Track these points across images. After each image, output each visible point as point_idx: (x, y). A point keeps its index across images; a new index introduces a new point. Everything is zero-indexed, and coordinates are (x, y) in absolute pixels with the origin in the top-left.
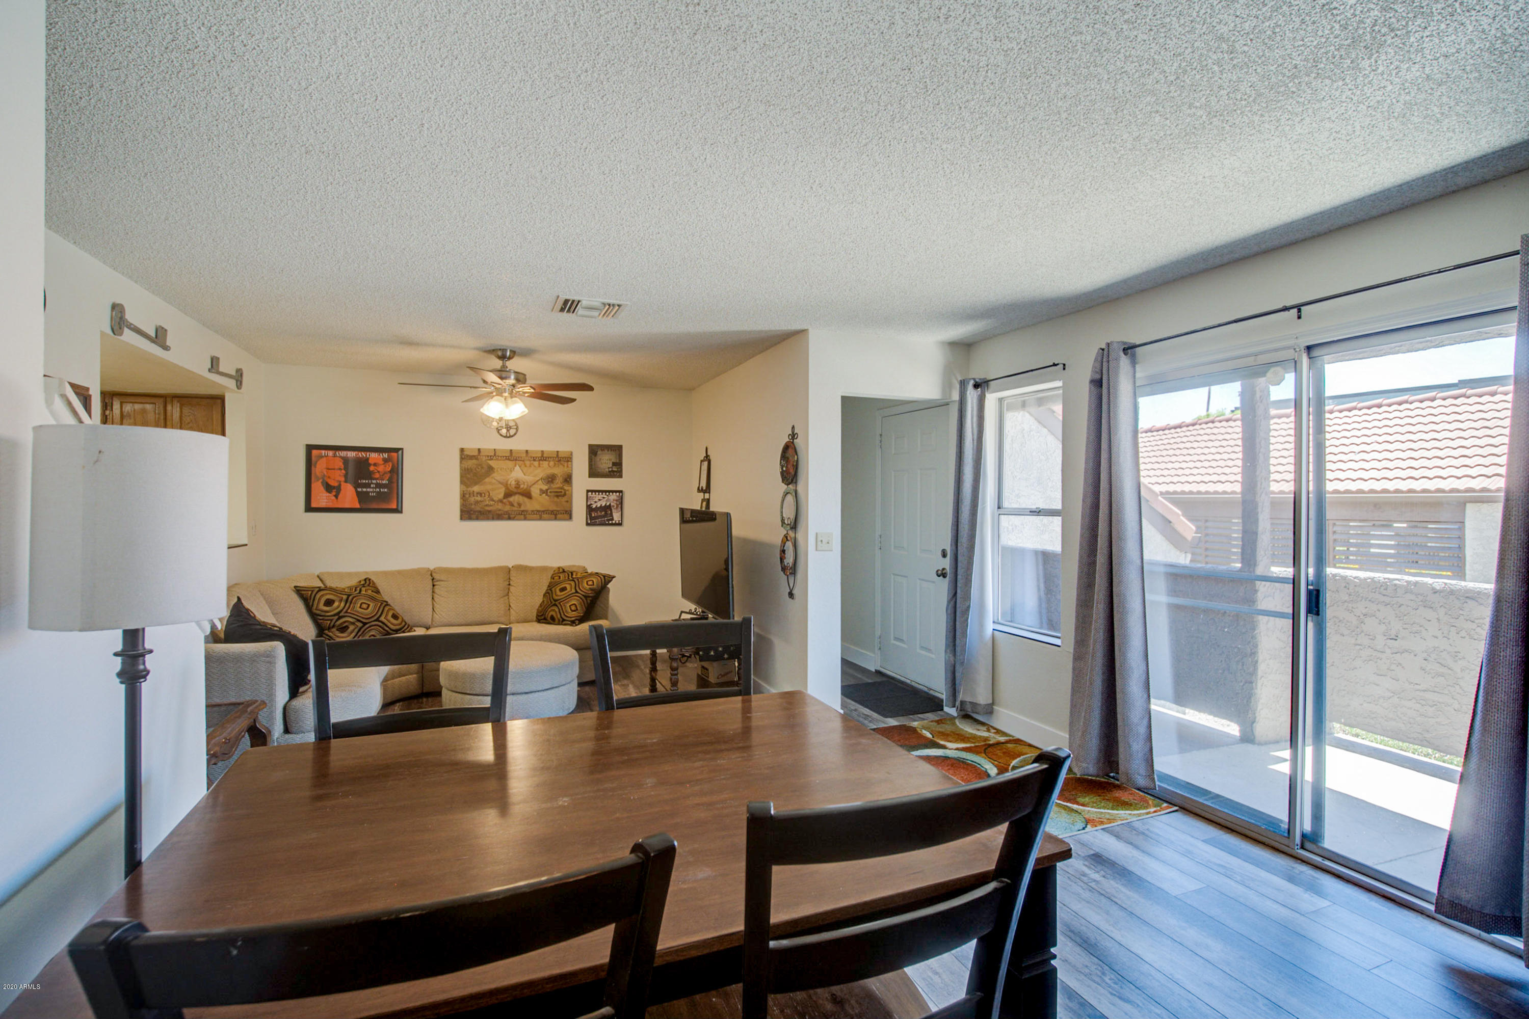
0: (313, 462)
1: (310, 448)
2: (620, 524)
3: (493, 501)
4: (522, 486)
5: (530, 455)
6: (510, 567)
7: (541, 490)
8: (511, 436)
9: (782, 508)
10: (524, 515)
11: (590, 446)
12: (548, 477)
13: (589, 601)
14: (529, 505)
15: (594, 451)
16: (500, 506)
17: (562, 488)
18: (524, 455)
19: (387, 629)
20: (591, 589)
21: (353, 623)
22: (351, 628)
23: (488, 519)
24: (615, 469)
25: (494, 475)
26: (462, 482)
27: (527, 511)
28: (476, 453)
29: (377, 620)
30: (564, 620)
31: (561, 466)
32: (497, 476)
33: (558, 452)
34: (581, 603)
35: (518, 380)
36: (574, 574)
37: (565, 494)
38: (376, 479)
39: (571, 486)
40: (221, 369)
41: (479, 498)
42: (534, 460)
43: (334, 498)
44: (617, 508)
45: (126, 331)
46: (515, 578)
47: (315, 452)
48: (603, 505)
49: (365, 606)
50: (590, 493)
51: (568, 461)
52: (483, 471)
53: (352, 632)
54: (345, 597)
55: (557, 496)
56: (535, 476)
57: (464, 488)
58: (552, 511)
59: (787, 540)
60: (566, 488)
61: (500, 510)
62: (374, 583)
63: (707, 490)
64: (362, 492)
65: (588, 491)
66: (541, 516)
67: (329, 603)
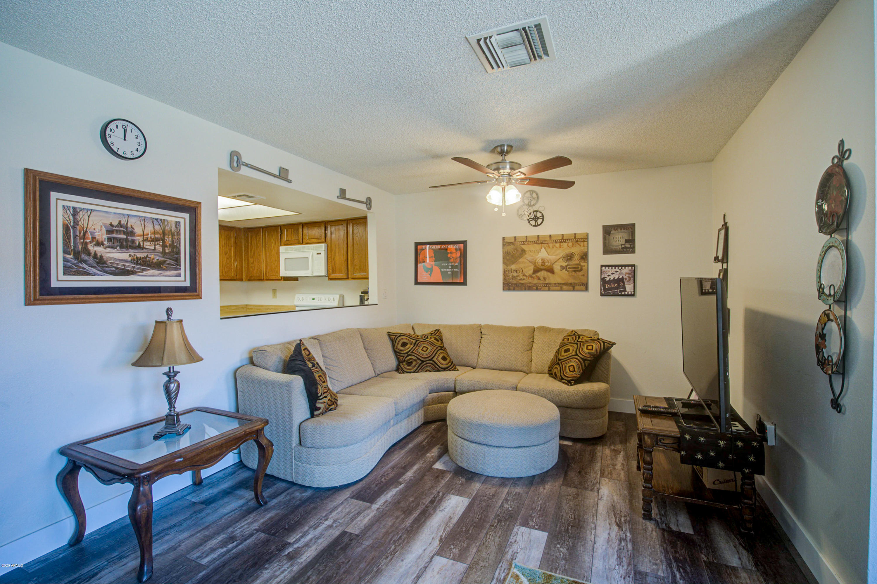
0: (419, 253)
1: (417, 244)
2: (633, 295)
3: (525, 276)
4: (546, 264)
5: (552, 238)
6: (536, 327)
7: (561, 266)
8: (538, 225)
9: (820, 270)
10: (548, 287)
11: (604, 227)
12: (567, 256)
13: (587, 364)
14: (552, 279)
15: (608, 230)
16: (530, 280)
17: (579, 264)
18: (548, 239)
19: (437, 366)
20: (589, 354)
21: (415, 360)
22: (414, 363)
23: (521, 290)
24: (627, 245)
25: (526, 256)
26: (504, 263)
27: (550, 284)
28: (513, 240)
29: (431, 360)
30: (563, 379)
31: (578, 246)
32: (528, 256)
33: (575, 234)
34: (578, 365)
35: (512, 169)
36: (581, 337)
37: (581, 270)
38: (452, 263)
39: (587, 262)
40: (347, 196)
41: (515, 274)
42: (556, 243)
43: (429, 276)
44: (630, 280)
45: (243, 167)
46: (538, 337)
47: (419, 247)
48: (616, 278)
49: (425, 349)
50: (604, 268)
51: (584, 241)
52: (518, 253)
53: (415, 366)
54: (414, 341)
55: (575, 271)
56: (556, 255)
57: (506, 267)
58: (571, 284)
59: (829, 320)
60: (582, 264)
61: (530, 283)
62: (440, 333)
63: (725, 259)
64: (444, 271)
65: (602, 266)
66: (561, 288)
67: (404, 345)
